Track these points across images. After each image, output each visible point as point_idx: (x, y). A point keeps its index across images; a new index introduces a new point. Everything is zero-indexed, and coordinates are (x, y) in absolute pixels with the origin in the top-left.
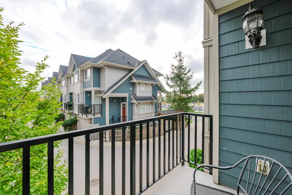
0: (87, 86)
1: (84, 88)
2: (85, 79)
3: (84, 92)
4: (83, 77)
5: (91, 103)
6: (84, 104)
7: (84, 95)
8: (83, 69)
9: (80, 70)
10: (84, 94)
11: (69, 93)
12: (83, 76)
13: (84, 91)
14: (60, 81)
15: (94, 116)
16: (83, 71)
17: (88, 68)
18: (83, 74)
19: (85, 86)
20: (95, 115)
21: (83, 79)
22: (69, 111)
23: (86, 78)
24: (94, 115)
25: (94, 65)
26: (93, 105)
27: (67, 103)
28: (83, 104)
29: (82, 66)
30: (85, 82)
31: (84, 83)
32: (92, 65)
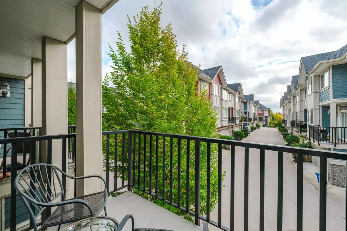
0: (324, 97)
1: (320, 101)
2: (322, 88)
3: (319, 108)
4: (319, 85)
5: (330, 125)
6: (320, 125)
7: (319, 112)
8: (318, 74)
9: (314, 75)
10: (319, 110)
11: (304, 110)
12: (319, 83)
13: (319, 106)
14: (294, 95)
15: (335, 146)
16: (319, 76)
17: (325, 71)
18: (319, 81)
19: (321, 99)
20: (337, 145)
21: (319, 88)
22: (301, 134)
23: (323, 86)
24: (334, 144)
25: (334, 63)
26: (332, 128)
27: (299, 122)
28: (318, 125)
29: (313, 69)
30: (321, 92)
31: (320, 94)
32: (331, 63)
